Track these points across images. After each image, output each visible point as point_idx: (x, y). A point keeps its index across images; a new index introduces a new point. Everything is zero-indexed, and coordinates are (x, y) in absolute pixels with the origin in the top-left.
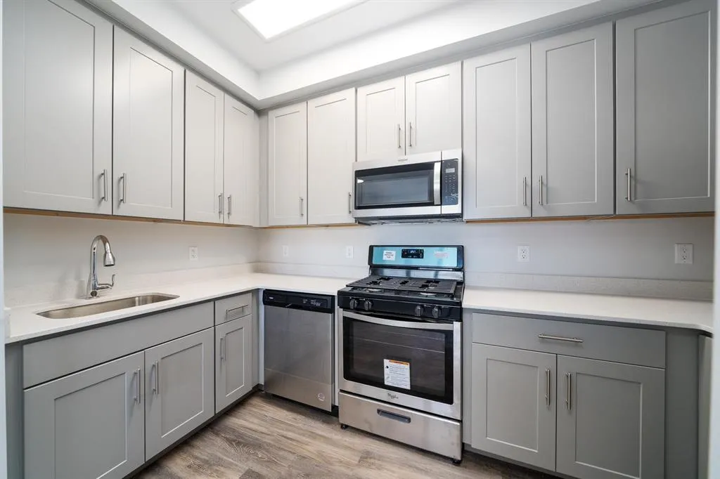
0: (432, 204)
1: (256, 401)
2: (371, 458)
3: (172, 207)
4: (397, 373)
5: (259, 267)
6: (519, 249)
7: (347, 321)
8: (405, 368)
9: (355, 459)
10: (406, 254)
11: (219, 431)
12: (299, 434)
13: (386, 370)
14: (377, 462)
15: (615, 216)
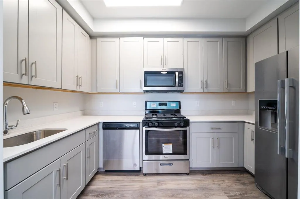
0: (175, 86)
1: (99, 176)
2: (161, 182)
3: (56, 81)
4: (167, 148)
5: (85, 113)
6: (196, 102)
7: (147, 132)
8: (171, 146)
9: (156, 184)
10: (160, 104)
11: (87, 194)
12: (127, 183)
13: (163, 148)
14: (163, 182)
15: (223, 93)
